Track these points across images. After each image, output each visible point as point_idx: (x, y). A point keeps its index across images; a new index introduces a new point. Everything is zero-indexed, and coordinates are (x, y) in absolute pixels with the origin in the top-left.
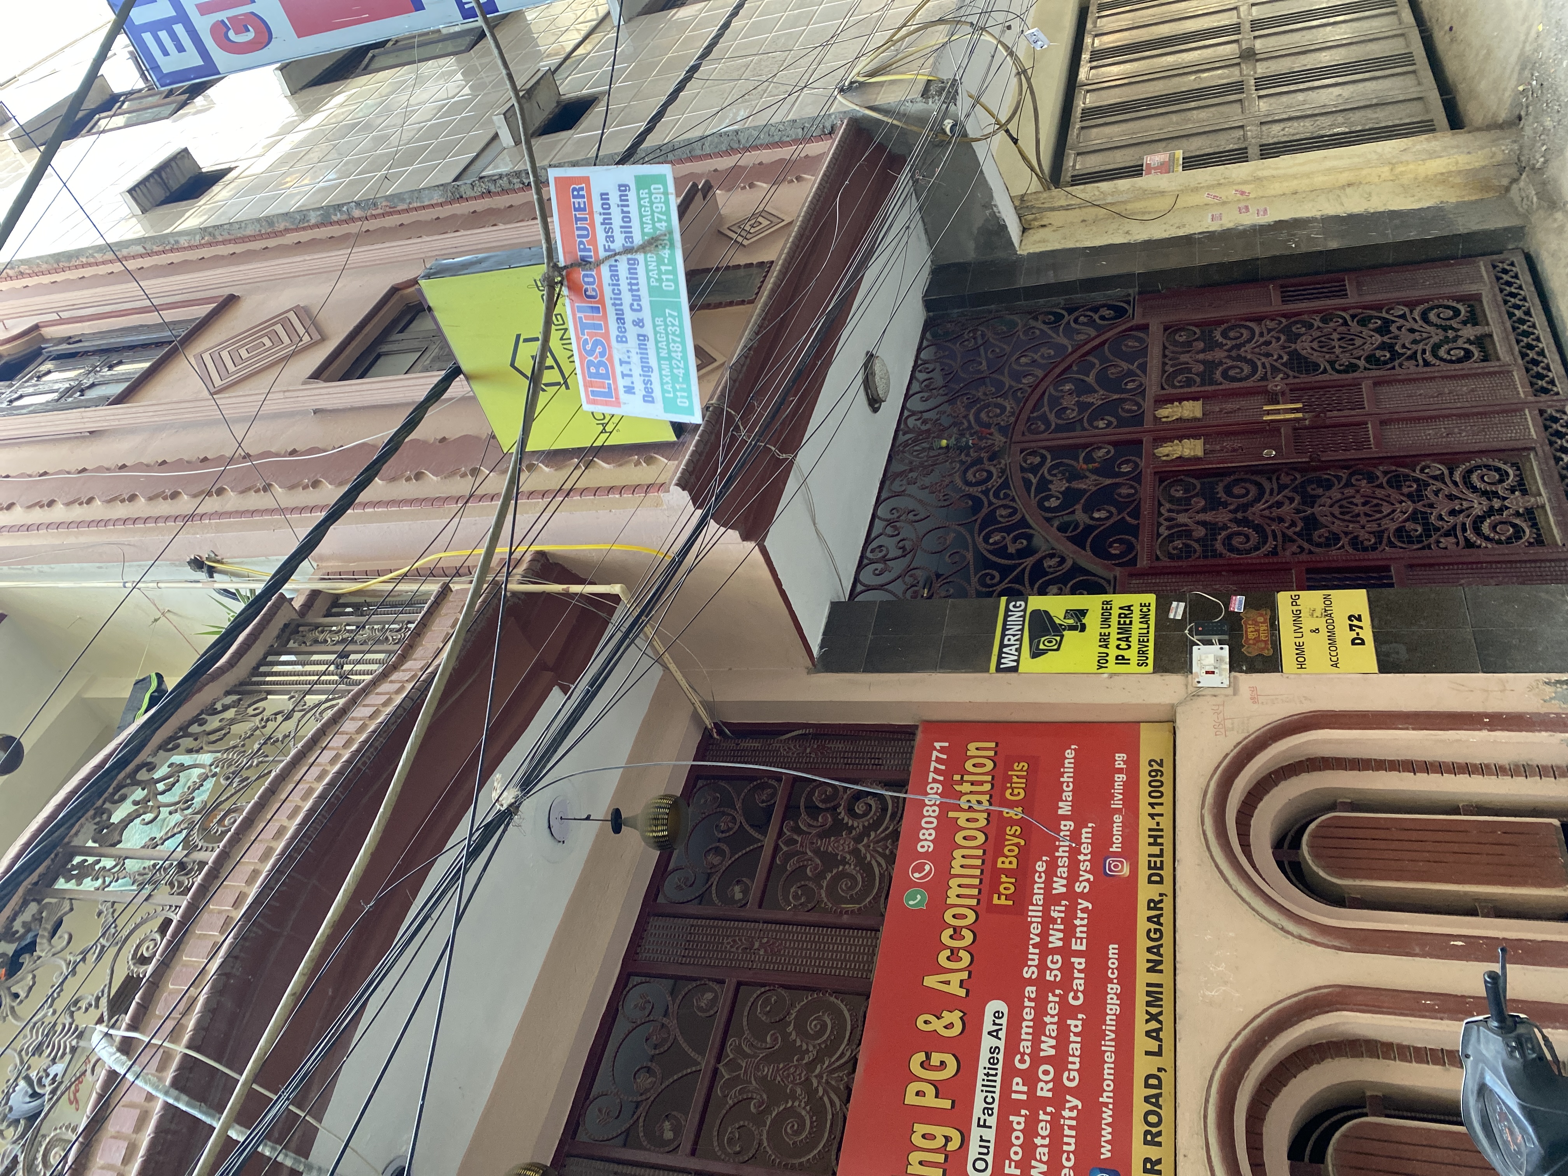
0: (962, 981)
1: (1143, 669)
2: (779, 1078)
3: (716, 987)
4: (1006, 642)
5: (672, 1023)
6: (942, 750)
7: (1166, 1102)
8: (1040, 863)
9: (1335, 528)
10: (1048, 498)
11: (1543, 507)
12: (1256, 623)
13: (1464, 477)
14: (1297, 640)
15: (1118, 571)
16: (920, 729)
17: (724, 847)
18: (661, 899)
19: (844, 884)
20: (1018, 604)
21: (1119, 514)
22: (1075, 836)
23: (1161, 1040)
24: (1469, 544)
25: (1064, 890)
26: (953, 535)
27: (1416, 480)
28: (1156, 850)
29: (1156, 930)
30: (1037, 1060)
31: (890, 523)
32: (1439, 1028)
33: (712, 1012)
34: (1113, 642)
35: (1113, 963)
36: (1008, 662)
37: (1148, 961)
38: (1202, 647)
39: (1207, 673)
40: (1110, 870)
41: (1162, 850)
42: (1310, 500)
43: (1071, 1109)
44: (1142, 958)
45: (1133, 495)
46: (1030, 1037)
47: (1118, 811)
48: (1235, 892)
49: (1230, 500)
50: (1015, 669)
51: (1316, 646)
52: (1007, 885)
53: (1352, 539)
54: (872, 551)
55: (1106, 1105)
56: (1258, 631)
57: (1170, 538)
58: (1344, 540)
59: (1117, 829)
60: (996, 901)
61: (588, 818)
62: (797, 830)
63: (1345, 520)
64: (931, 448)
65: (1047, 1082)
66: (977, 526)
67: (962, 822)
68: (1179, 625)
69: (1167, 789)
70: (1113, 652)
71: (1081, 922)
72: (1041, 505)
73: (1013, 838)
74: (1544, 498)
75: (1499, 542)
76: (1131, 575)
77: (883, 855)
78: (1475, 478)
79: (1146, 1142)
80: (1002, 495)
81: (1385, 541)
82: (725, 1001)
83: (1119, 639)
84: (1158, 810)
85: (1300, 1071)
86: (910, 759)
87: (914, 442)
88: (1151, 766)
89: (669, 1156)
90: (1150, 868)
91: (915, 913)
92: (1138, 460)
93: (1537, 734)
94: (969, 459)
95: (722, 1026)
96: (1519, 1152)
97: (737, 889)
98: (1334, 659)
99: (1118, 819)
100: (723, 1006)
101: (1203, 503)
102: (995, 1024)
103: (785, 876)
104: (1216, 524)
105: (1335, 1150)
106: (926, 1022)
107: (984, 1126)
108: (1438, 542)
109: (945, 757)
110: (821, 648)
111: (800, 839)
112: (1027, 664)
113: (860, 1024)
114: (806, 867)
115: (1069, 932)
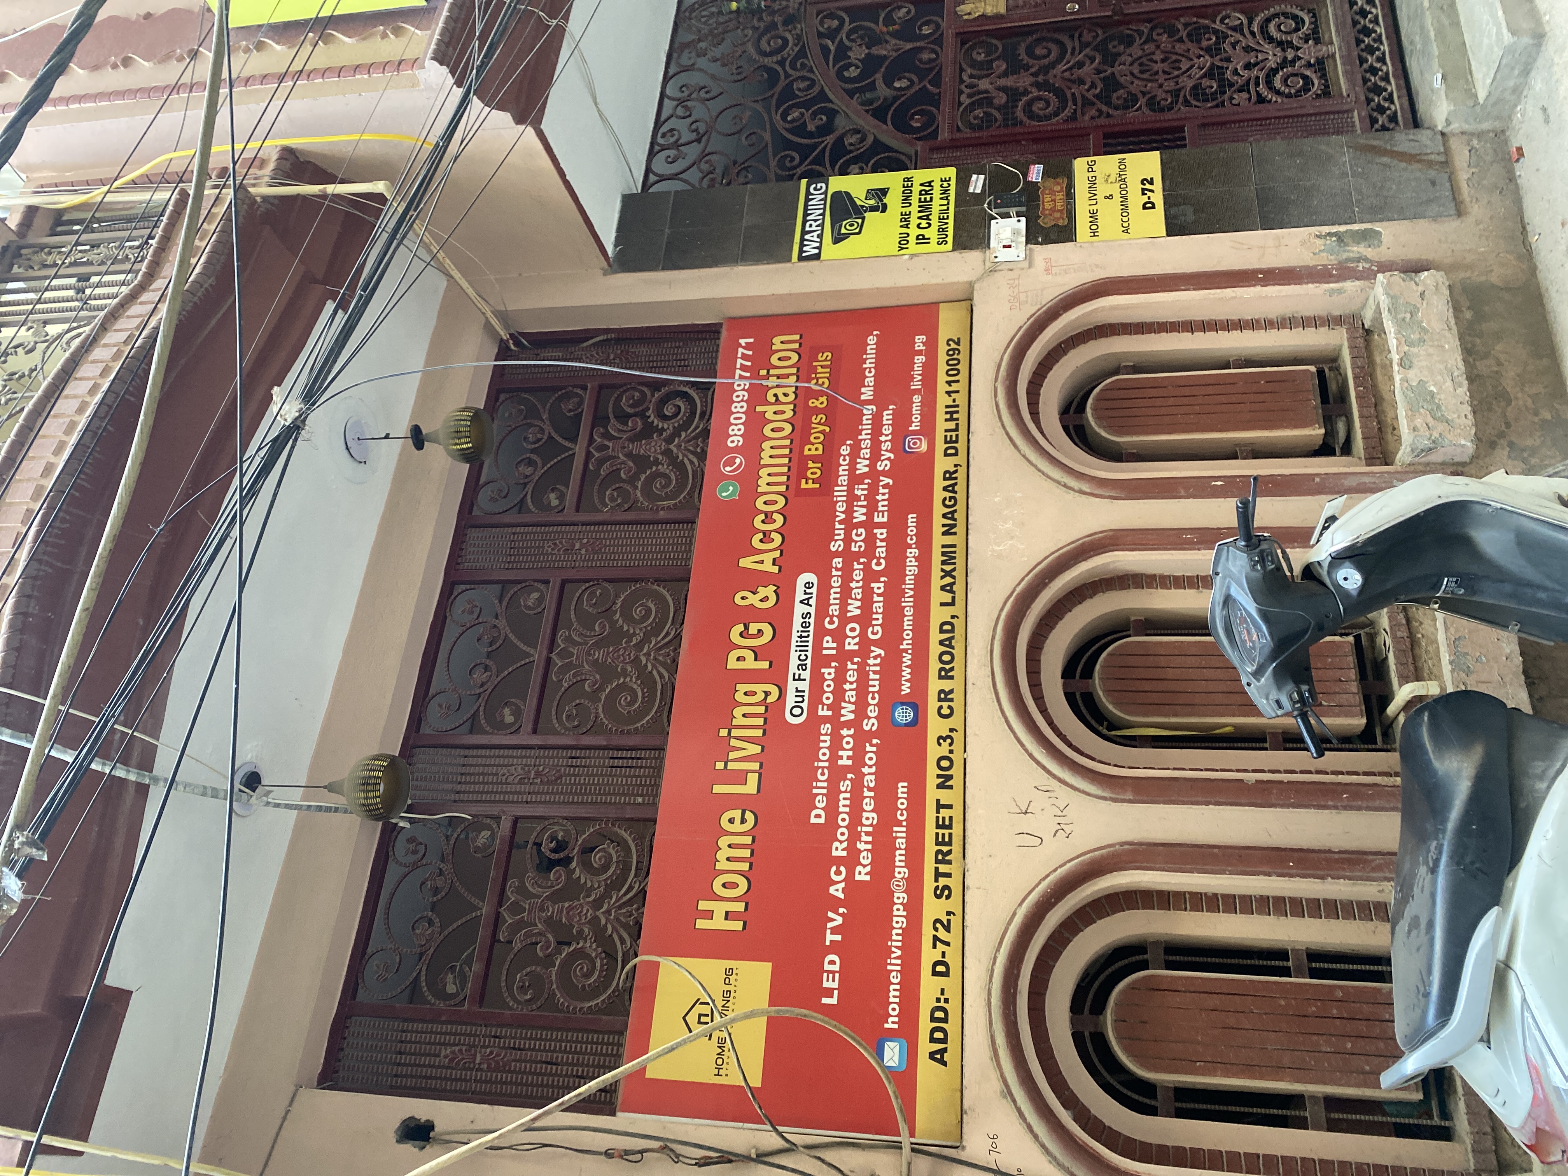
0: (774, 560)
1: (943, 247)
2: (609, 660)
3: (542, 587)
4: (807, 229)
5: (502, 623)
6: (748, 347)
7: (958, 644)
8: (844, 447)
9: (1133, 89)
10: (847, 67)
11: (1333, 56)
12: (1053, 192)
13: (1262, 27)
14: (1092, 208)
15: (919, 145)
16: (724, 327)
17: (534, 457)
18: (476, 512)
19: (658, 483)
20: (819, 186)
21: (920, 83)
22: (877, 420)
23: (954, 592)
24: (1261, 100)
25: (867, 469)
26: (748, 113)
27: (1216, 32)
28: (952, 425)
29: (951, 498)
30: (844, 620)
31: (680, 102)
32: (1196, 557)
33: (539, 610)
34: (914, 221)
35: (912, 530)
36: (810, 250)
37: (944, 526)
38: (1000, 220)
39: (1004, 247)
40: (910, 447)
41: (957, 425)
42: (1110, 59)
43: (875, 658)
44: (938, 523)
45: (934, 60)
46: (838, 601)
47: (917, 391)
48: (1024, 456)
49: (1032, 62)
50: (817, 257)
51: (1109, 213)
52: (814, 470)
53: (1149, 99)
54: (664, 135)
55: (906, 651)
56: (1054, 200)
57: (972, 107)
58: (1142, 101)
59: (916, 409)
60: (803, 485)
61: (387, 437)
62: (607, 436)
63: (1143, 79)
64: (720, 13)
65: (853, 638)
66: (774, 101)
67: (769, 416)
68: (978, 198)
69: (963, 367)
70: (914, 231)
71: (882, 497)
72: (840, 75)
73: (819, 426)
74: (1335, 48)
75: (1289, 96)
76: (933, 150)
77: (694, 453)
78: (1272, 28)
79: (940, 677)
80: (799, 66)
81: (1181, 100)
82: (551, 598)
83: (919, 218)
84: (954, 387)
85: (1075, 605)
86: (716, 357)
87: (700, 6)
88: (949, 345)
89: (512, 736)
90: (946, 442)
91: (729, 504)
92: (939, 20)
93: (1304, 286)
94: (762, 24)
95: (551, 621)
96: (1254, 648)
97: (552, 496)
98: (1125, 225)
99: (917, 399)
100: (550, 603)
101: (1004, 66)
102: (806, 593)
103: (599, 481)
104: (1017, 88)
105: (1102, 667)
106: (743, 598)
107: (799, 679)
108: (1232, 98)
109: (750, 353)
110: (616, 246)
111: (611, 445)
112: (830, 250)
113: (682, 606)
114: (619, 470)
115: (872, 507)
